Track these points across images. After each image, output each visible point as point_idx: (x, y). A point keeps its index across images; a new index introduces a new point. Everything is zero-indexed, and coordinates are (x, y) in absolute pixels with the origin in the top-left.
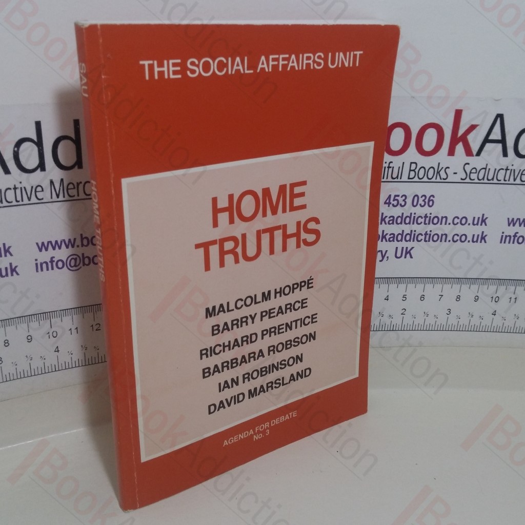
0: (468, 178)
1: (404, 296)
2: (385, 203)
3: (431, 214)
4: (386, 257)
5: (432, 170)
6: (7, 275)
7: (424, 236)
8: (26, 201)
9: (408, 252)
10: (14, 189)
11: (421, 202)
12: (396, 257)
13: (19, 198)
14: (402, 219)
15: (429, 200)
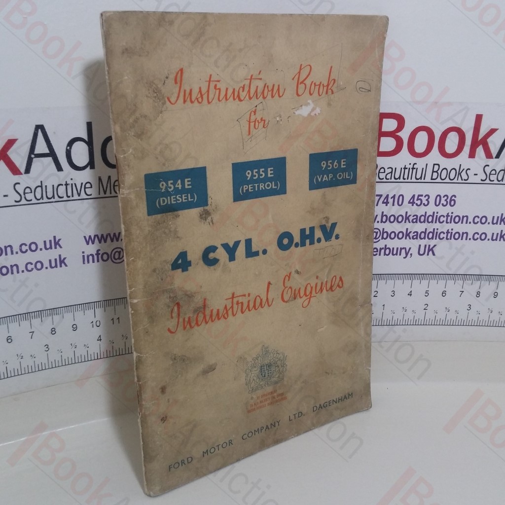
0: (487, 179)
1: (427, 292)
2: (409, 202)
3: (452, 213)
4: (409, 254)
5: (453, 171)
6: (56, 266)
7: (446, 234)
8: (76, 197)
9: (431, 250)
10: (65, 185)
11: (443, 201)
12: (419, 254)
13: (70, 194)
14: (425, 218)
15: (451, 200)
